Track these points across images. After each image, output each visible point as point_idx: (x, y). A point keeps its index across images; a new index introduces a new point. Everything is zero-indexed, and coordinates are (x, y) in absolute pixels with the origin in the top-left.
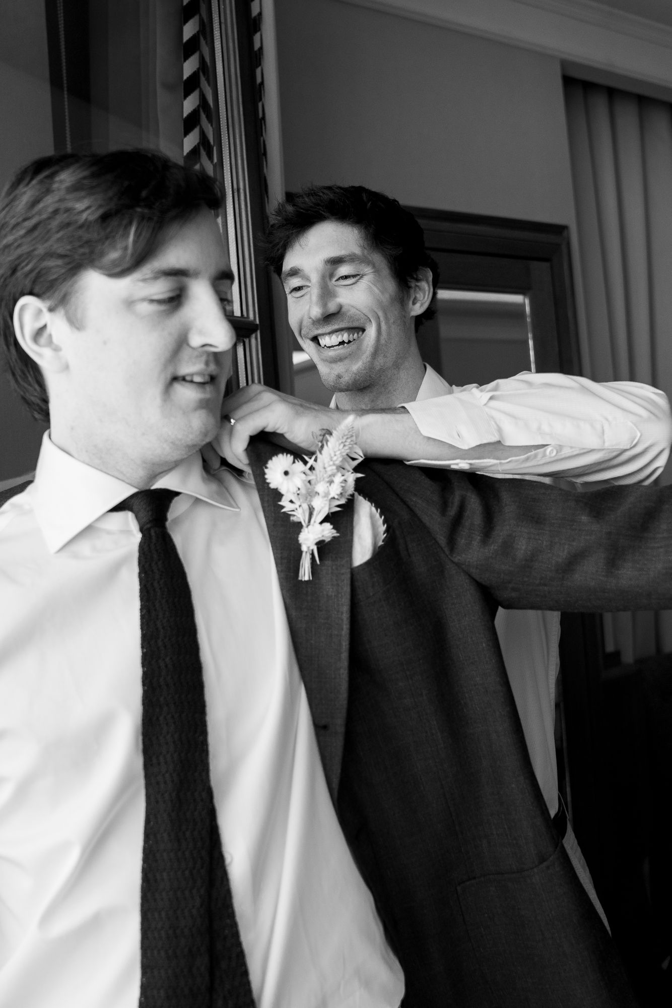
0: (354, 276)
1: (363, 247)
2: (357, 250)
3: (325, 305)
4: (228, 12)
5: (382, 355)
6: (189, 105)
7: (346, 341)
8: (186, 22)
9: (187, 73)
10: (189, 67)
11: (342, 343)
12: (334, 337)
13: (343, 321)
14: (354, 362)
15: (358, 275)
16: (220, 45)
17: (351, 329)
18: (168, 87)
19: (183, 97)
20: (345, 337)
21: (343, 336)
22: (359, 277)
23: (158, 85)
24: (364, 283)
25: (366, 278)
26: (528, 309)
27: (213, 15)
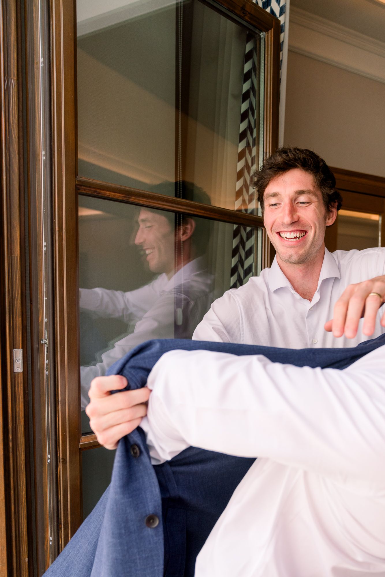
0: (308, 203)
1: (314, 187)
2: (311, 188)
3: (292, 217)
4: (269, 58)
5: (313, 246)
6: (244, 106)
7: (298, 237)
8: (246, 62)
9: (244, 90)
10: (246, 87)
11: (296, 237)
12: (292, 234)
13: (299, 226)
14: (300, 249)
15: (310, 202)
16: (263, 76)
17: (301, 231)
18: (235, 97)
19: (241, 102)
20: (298, 235)
21: (297, 234)
22: (310, 203)
23: (229, 95)
24: (312, 206)
25: (313, 204)
26: (380, 222)
27: (261, 59)
